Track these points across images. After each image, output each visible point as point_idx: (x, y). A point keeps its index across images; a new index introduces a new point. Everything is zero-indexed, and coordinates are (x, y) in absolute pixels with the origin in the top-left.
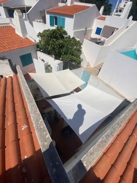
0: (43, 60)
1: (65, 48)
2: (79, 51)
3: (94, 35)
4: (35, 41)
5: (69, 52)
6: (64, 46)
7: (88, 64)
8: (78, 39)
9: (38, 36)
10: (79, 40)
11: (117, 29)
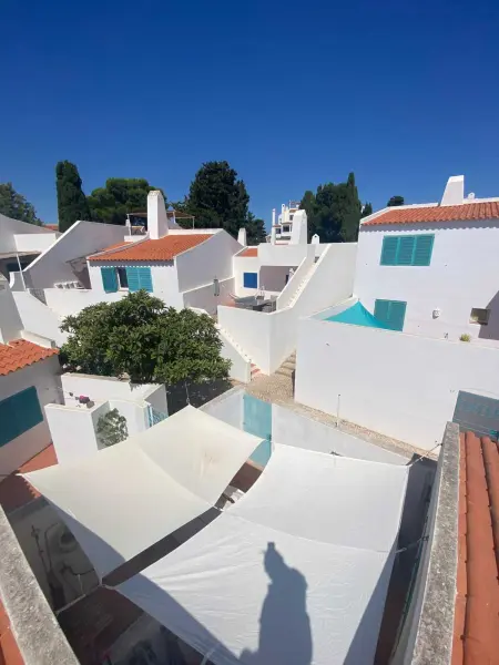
0: (85, 400)
1: (163, 345)
2: (213, 341)
3: (241, 291)
4: (53, 343)
5: (181, 351)
6: (159, 340)
7: (253, 369)
8: (199, 311)
9: (64, 328)
10: (203, 311)
11: (295, 268)
